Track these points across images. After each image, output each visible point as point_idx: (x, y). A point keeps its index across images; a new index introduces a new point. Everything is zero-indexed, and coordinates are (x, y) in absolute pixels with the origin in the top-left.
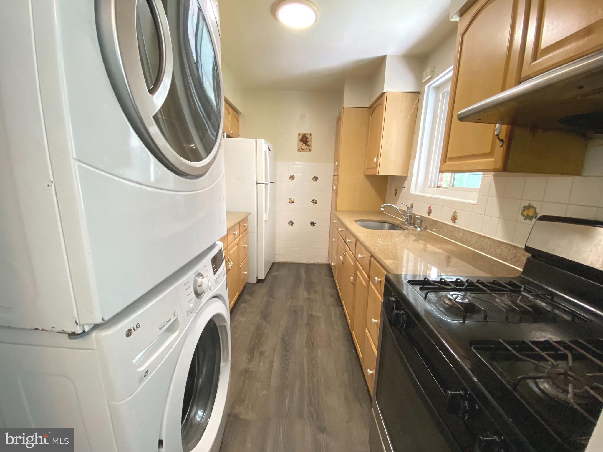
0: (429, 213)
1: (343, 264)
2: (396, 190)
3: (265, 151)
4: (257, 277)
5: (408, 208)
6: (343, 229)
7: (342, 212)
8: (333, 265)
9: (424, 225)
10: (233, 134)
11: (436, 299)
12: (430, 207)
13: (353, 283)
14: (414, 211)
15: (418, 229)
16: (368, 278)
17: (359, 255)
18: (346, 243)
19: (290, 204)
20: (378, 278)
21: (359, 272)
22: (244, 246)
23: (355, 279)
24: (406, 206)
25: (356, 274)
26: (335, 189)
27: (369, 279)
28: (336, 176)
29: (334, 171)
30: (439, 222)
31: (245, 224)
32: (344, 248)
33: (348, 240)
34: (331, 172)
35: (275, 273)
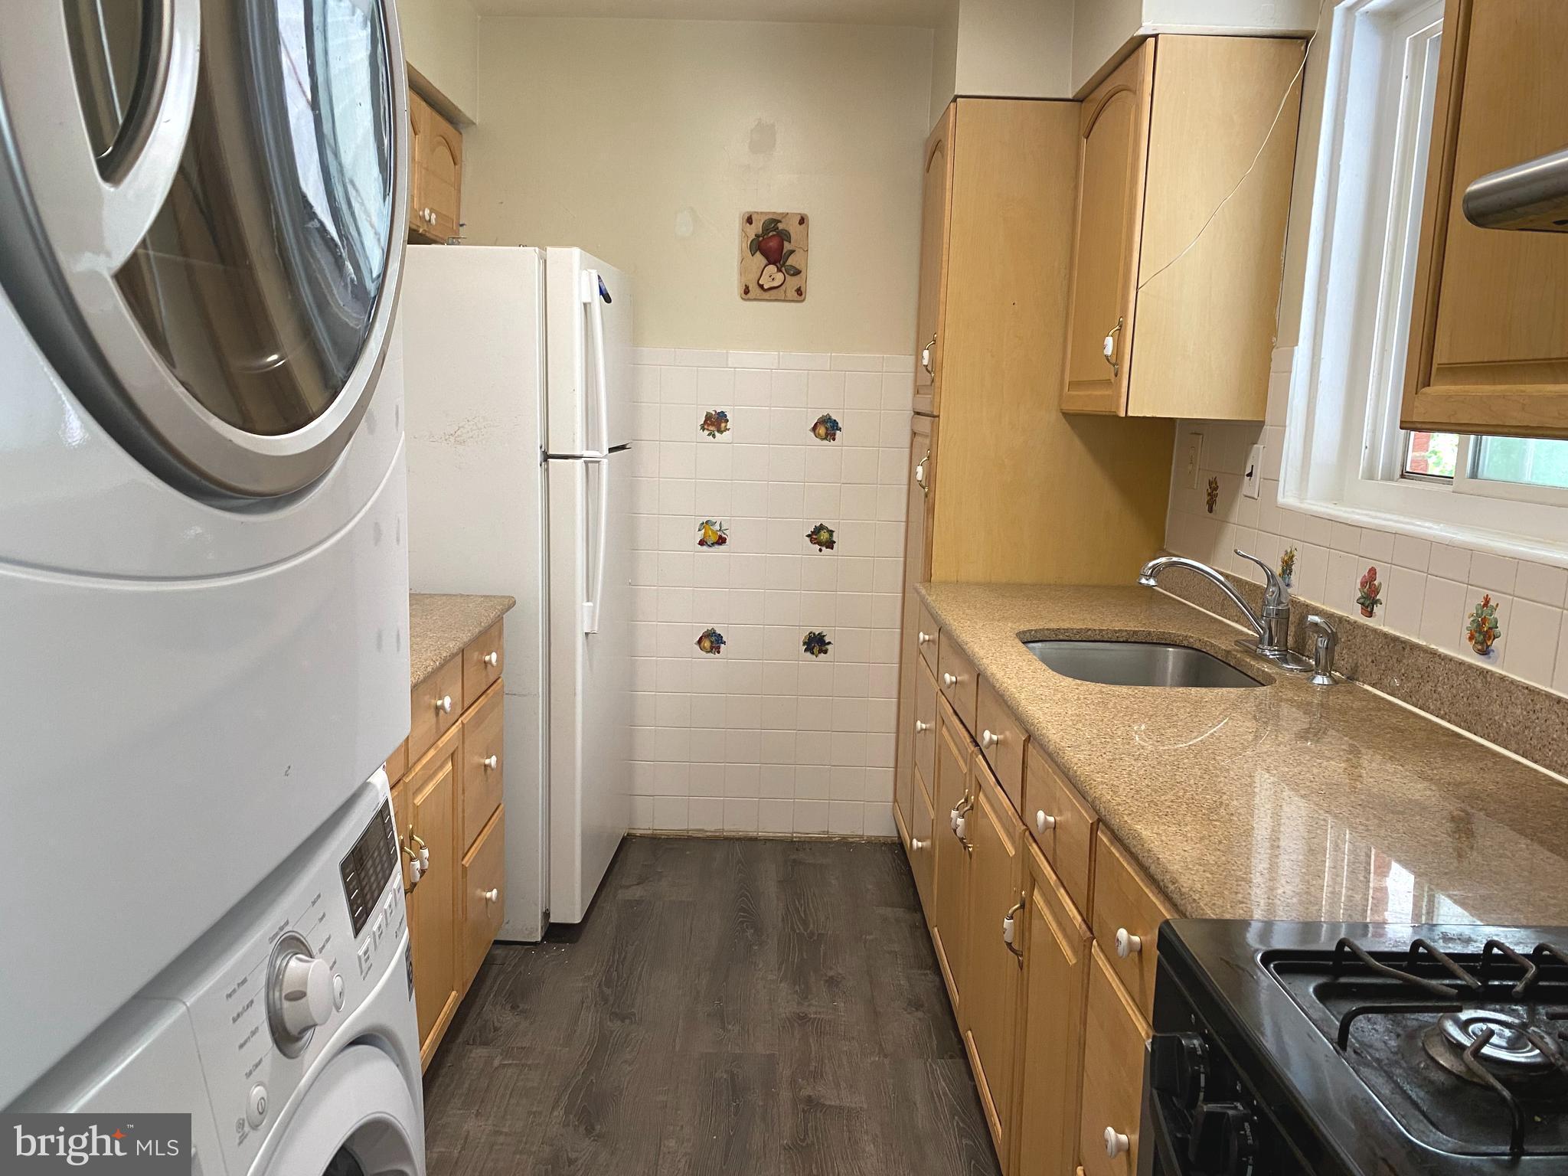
0: (1369, 601)
1: (966, 847)
2: (1213, 487)
3: (585, 305)
4: (546, 915)
5: (1271, 577)
6: (964, 677)
7: (959, 586)
8: (918, 848)
9: (1344, 658)
10: (433, 221)
11: (1393, 1043)
12: (1373, 572)
13: (1016, 946)
14: (1300, 590)
15: (1319, 680)
16: (1084, 926)
17: (1041, 815)
18: (977, 745)
19: (705, 548)
20: (1131, 932)
21: (1043, 894)
22: (482, 761)
23: (1024, 928)
24: (1261, 565)
25: (1027, 906)
26: (919, 477)
27: (1088, 934)
28: (928, 415)
29: (917, 392)
30: (1414, 647)
31: (489, 654)
32: (970, 770)
33: (987, 734)
34: (903, 399)
35: (637, 892)
